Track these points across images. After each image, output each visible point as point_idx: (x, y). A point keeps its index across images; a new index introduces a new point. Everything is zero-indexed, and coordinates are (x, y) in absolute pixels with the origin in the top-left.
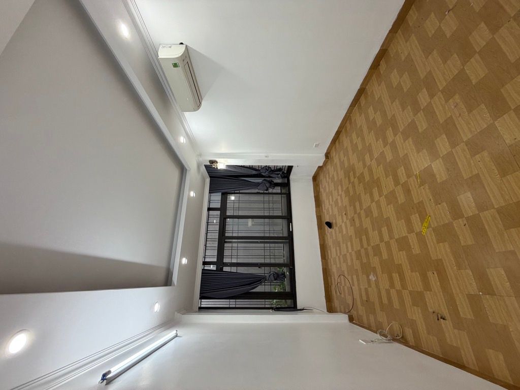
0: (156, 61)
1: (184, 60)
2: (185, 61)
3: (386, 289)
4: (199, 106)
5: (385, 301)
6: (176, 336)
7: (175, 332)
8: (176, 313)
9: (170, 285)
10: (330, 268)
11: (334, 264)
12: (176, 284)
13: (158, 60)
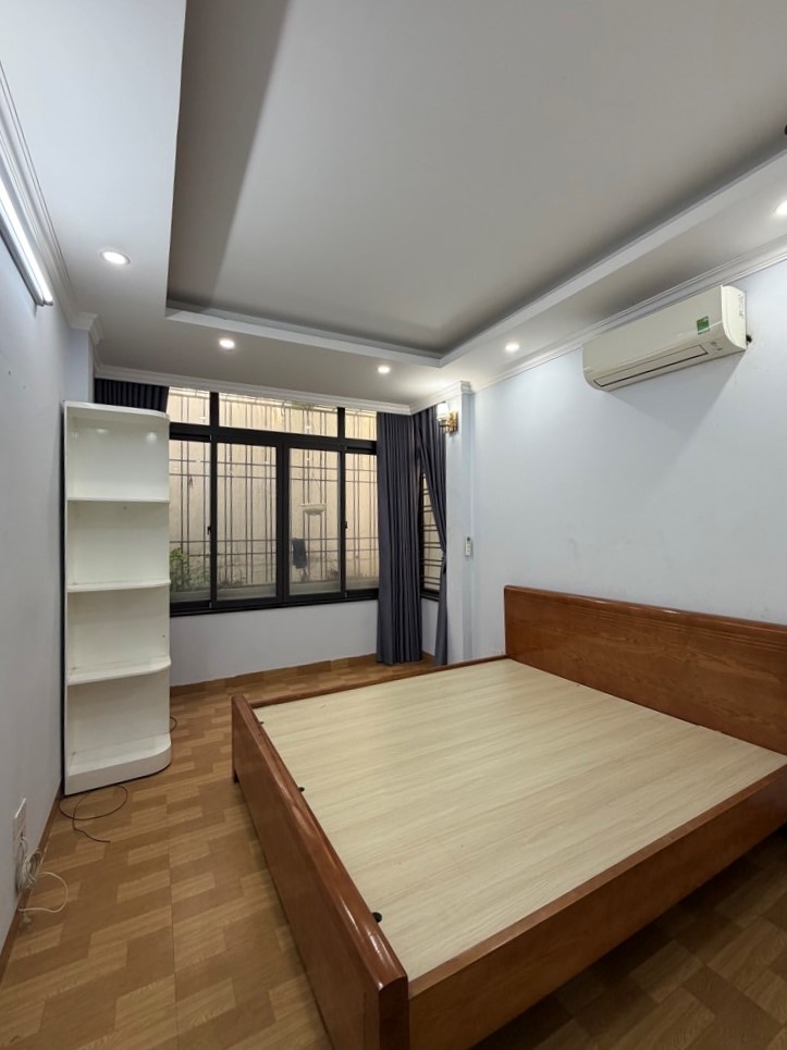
0: (712, 280)
1: (713, 343)
2: (709, 348)
3: (168, 856)
4: (597, 383)
5: (134, 857)
6: (38, 302)
7: (48, 297)
8: (95, 316)
9: (168, 306)
10: (206, 700)
11: (217, 710)
12: (171, 318)
13: (717, 284)
